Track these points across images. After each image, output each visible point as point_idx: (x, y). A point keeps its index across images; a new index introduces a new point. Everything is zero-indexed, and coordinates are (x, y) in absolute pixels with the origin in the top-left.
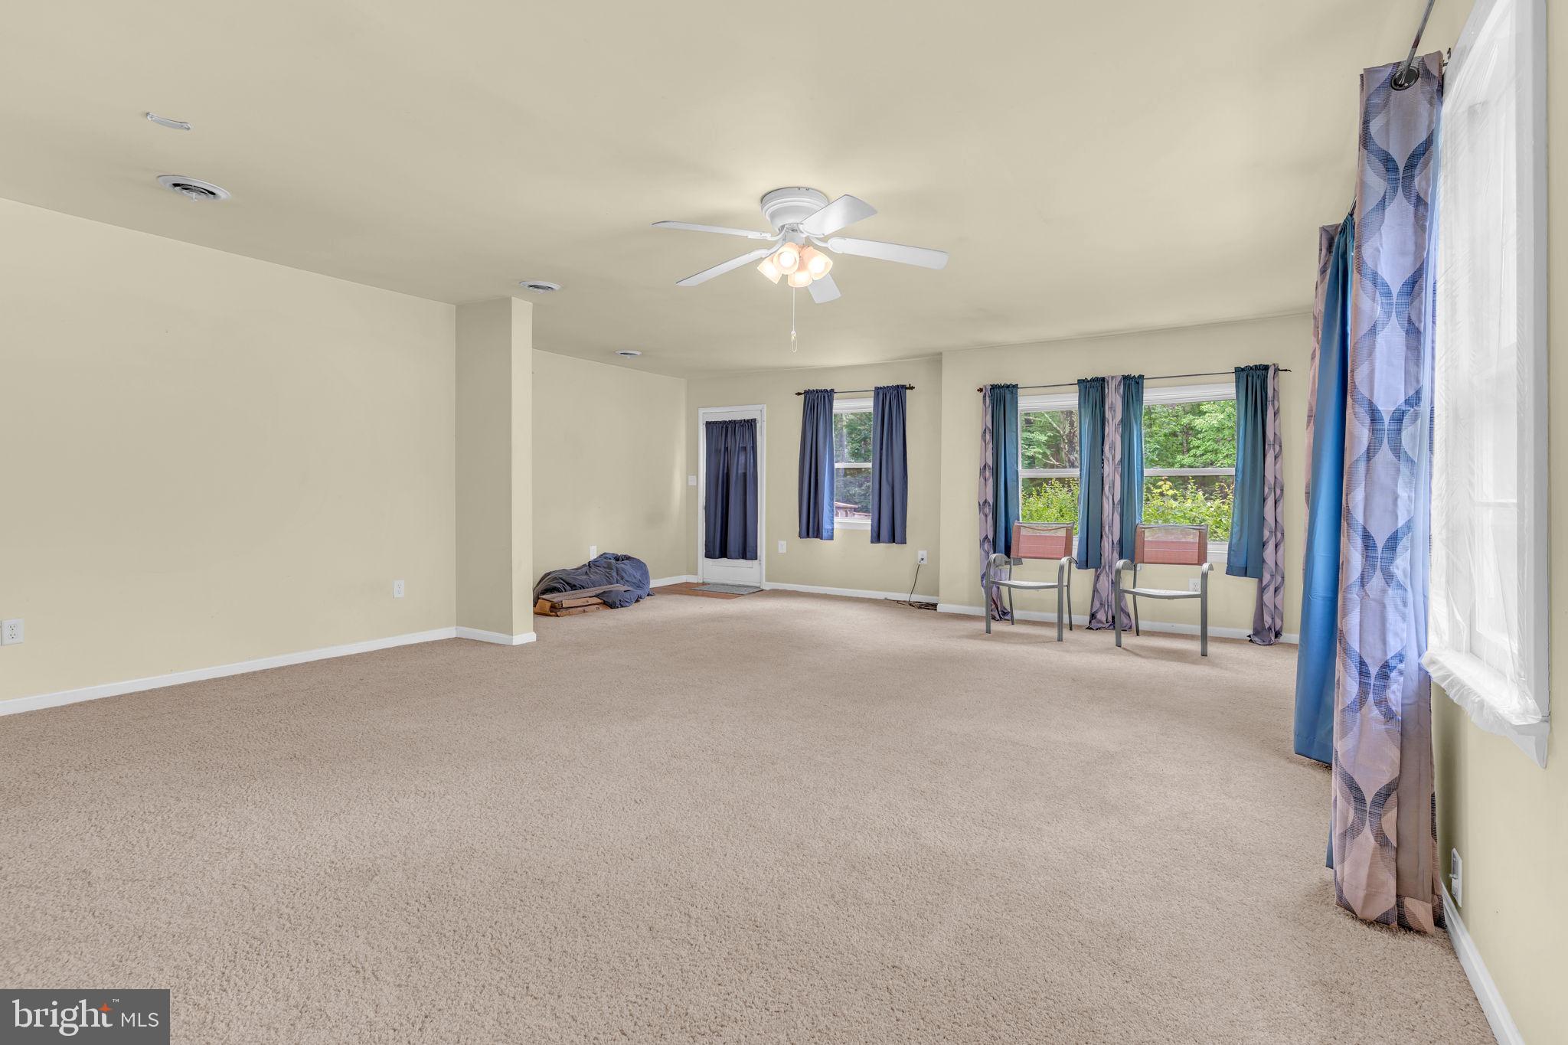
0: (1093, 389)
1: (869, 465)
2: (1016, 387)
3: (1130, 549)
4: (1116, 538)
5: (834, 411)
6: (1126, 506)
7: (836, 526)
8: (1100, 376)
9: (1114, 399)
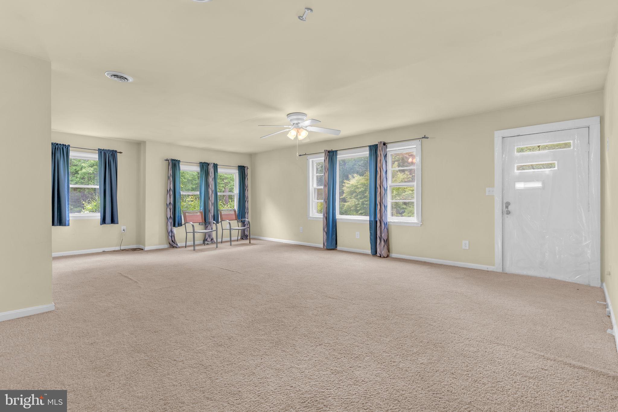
0: (204, 166)
1: (98, 187)
2: (179, 161)
3: (216, 219)
4: (213, 215)
5: (70, 157)
6: (216, 204)
7: (70, 218)
8: (208, 162)
9: (211, 170)
